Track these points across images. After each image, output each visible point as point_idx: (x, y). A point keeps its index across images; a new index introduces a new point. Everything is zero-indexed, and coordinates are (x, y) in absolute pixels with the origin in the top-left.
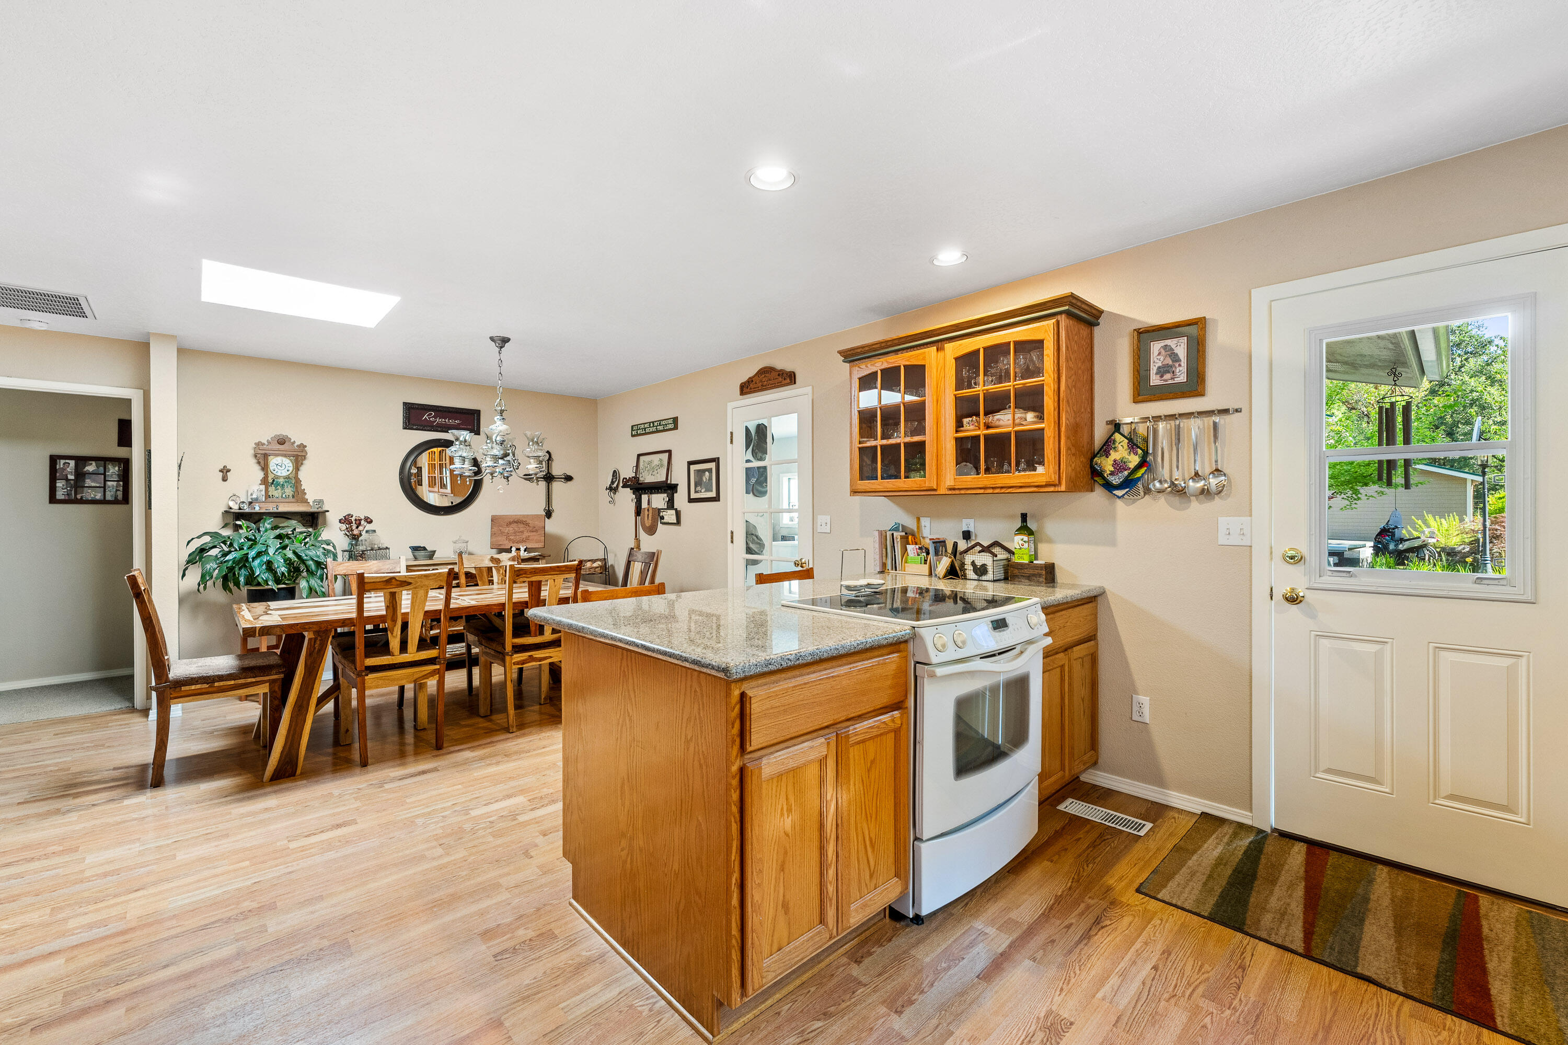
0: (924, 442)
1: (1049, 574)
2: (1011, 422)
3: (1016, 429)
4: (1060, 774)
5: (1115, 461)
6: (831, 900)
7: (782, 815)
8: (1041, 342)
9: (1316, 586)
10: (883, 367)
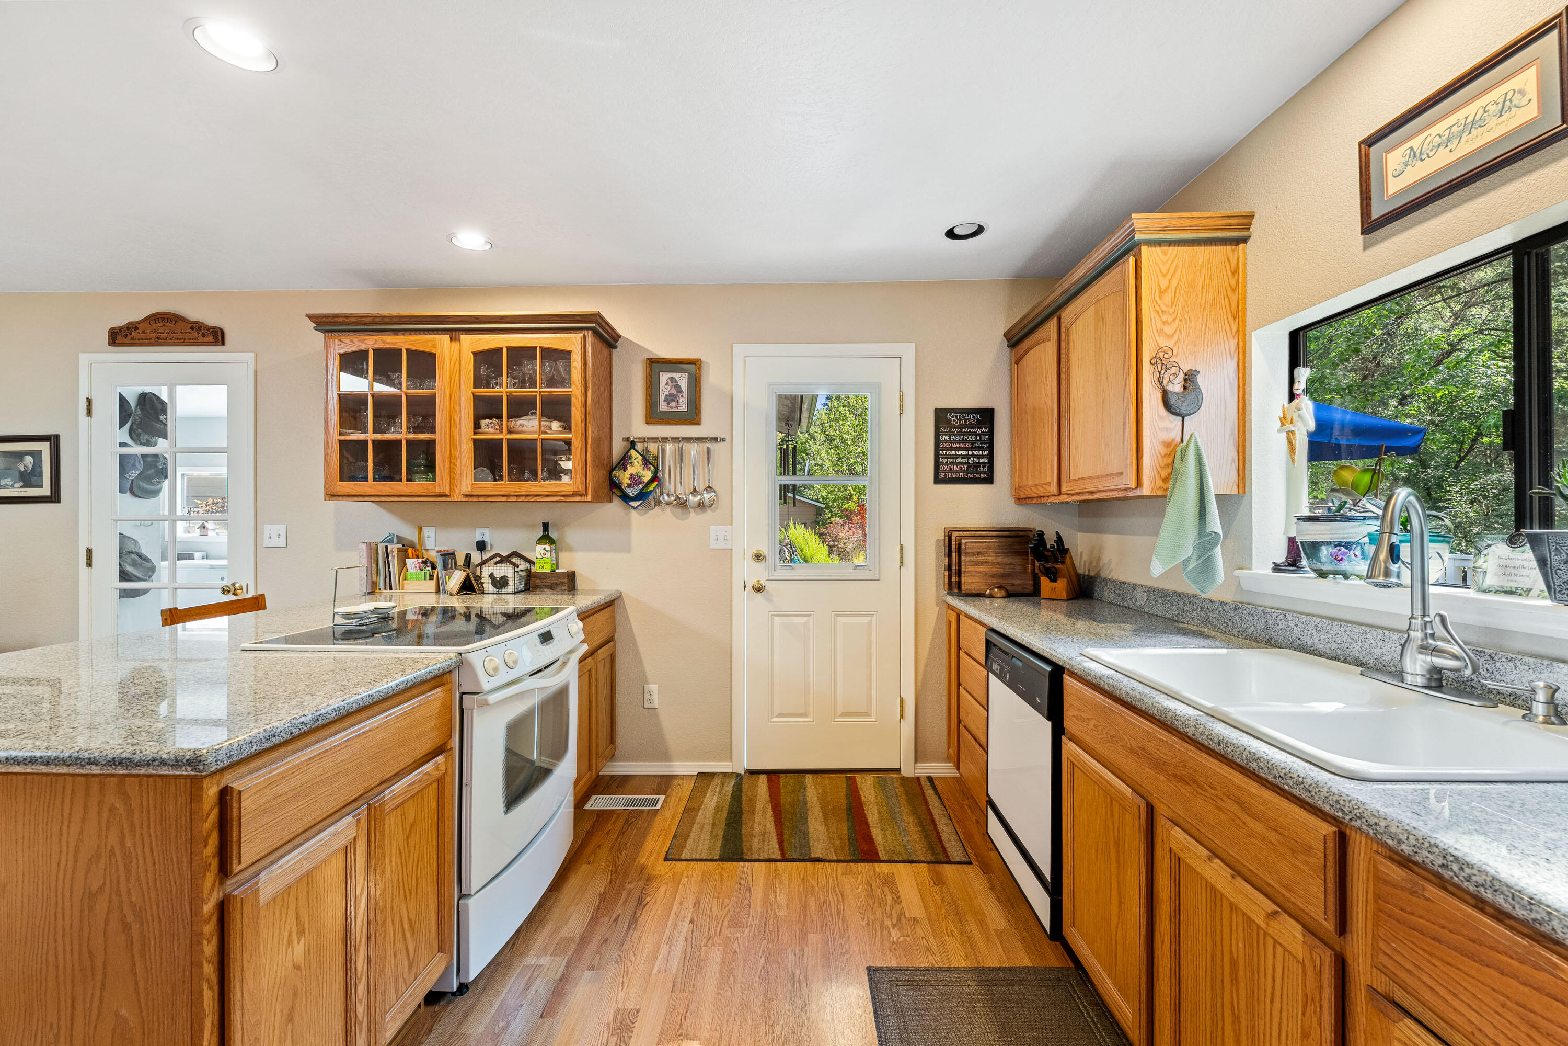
0: (434, 441)
1: (568, 583)
2: (537, 428)
3: (543, 436)
4: (588, 776)
5: (631, 475)
6: (361, 1024)
7: (290, 942)
8: (569, 353)
9: (772, 577)
10: (377, 346)
